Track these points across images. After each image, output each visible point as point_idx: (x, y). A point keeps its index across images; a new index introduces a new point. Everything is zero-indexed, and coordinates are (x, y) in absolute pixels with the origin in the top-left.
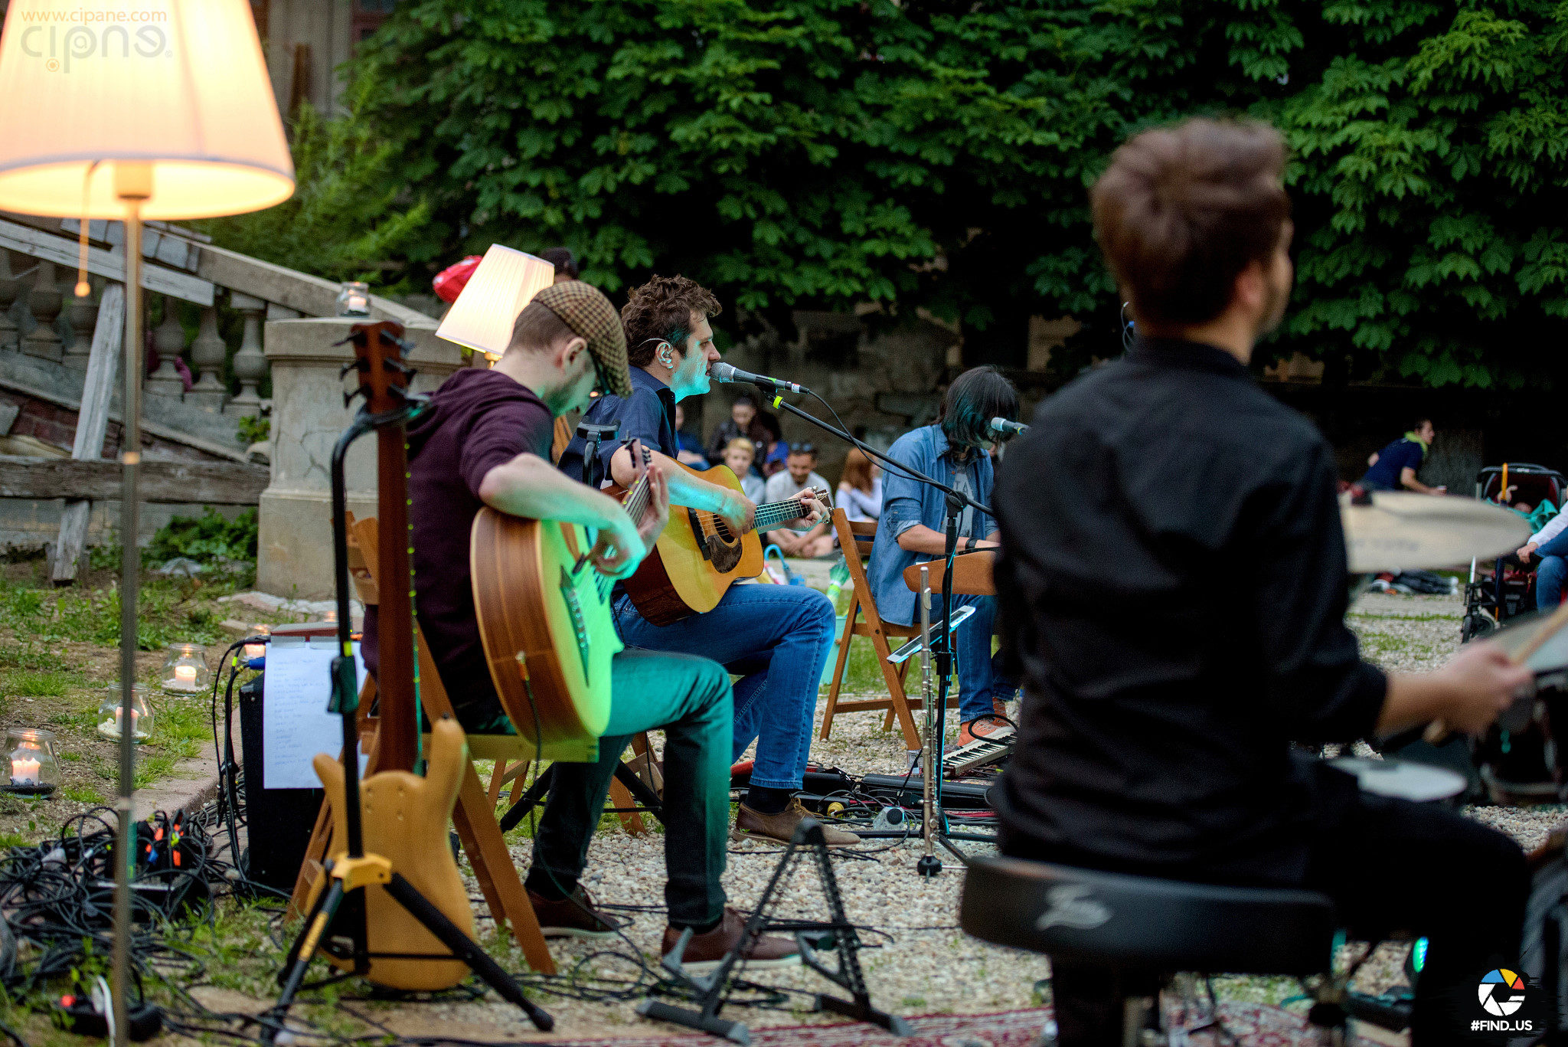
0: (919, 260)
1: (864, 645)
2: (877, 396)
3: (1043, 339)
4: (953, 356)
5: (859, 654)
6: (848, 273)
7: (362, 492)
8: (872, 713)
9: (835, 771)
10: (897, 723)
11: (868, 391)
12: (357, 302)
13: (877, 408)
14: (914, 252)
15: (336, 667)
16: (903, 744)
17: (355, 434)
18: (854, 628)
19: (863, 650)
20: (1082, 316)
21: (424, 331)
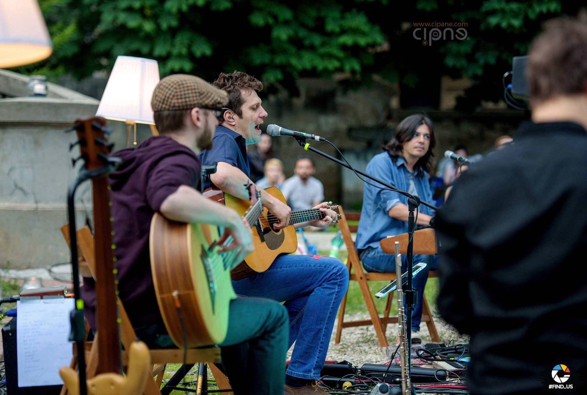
0: (373, 45)
3: (450, 90)
4: (395, 103)
6: (330, 56)
8: (360, 327)
9: (345, 362)
12: (39, 88)
14: (370, 40)
15: (73, 315)
17: (80, 181)
20: (475, 77)
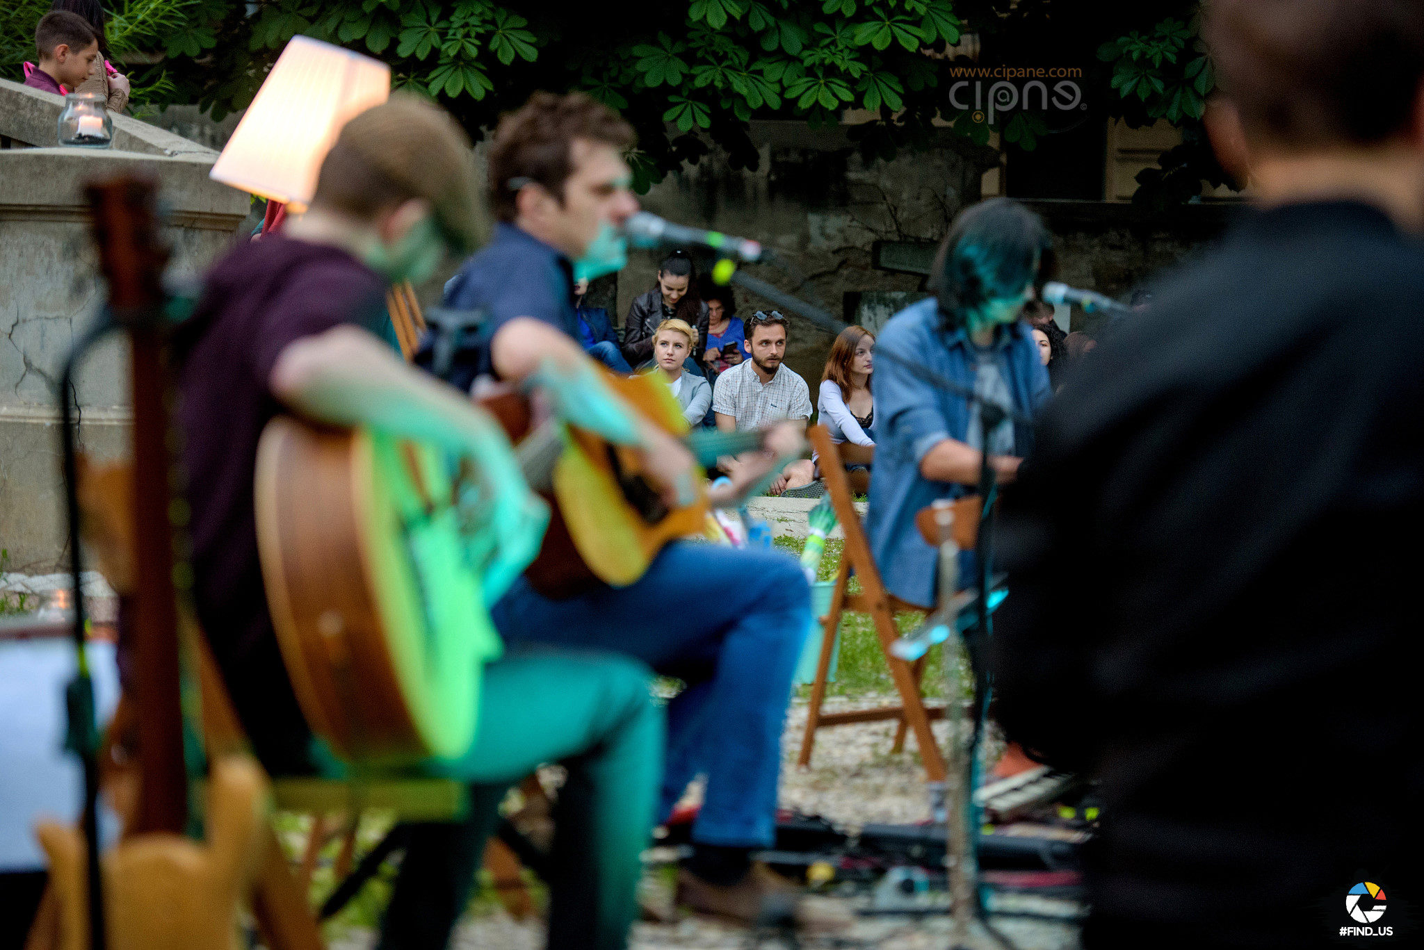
1: (861, 625)
2: (877, 246)
3: (1128, 154)
5: (855, 635)
7: (105, 410)
9: (817, 818)
10: (911, 742)
11: (863, 239)
12: (89, 123)
13: (876, 265)
16: (921, 774)
18: (845, 602)
19: (861, 630)
21: (194, 165)
